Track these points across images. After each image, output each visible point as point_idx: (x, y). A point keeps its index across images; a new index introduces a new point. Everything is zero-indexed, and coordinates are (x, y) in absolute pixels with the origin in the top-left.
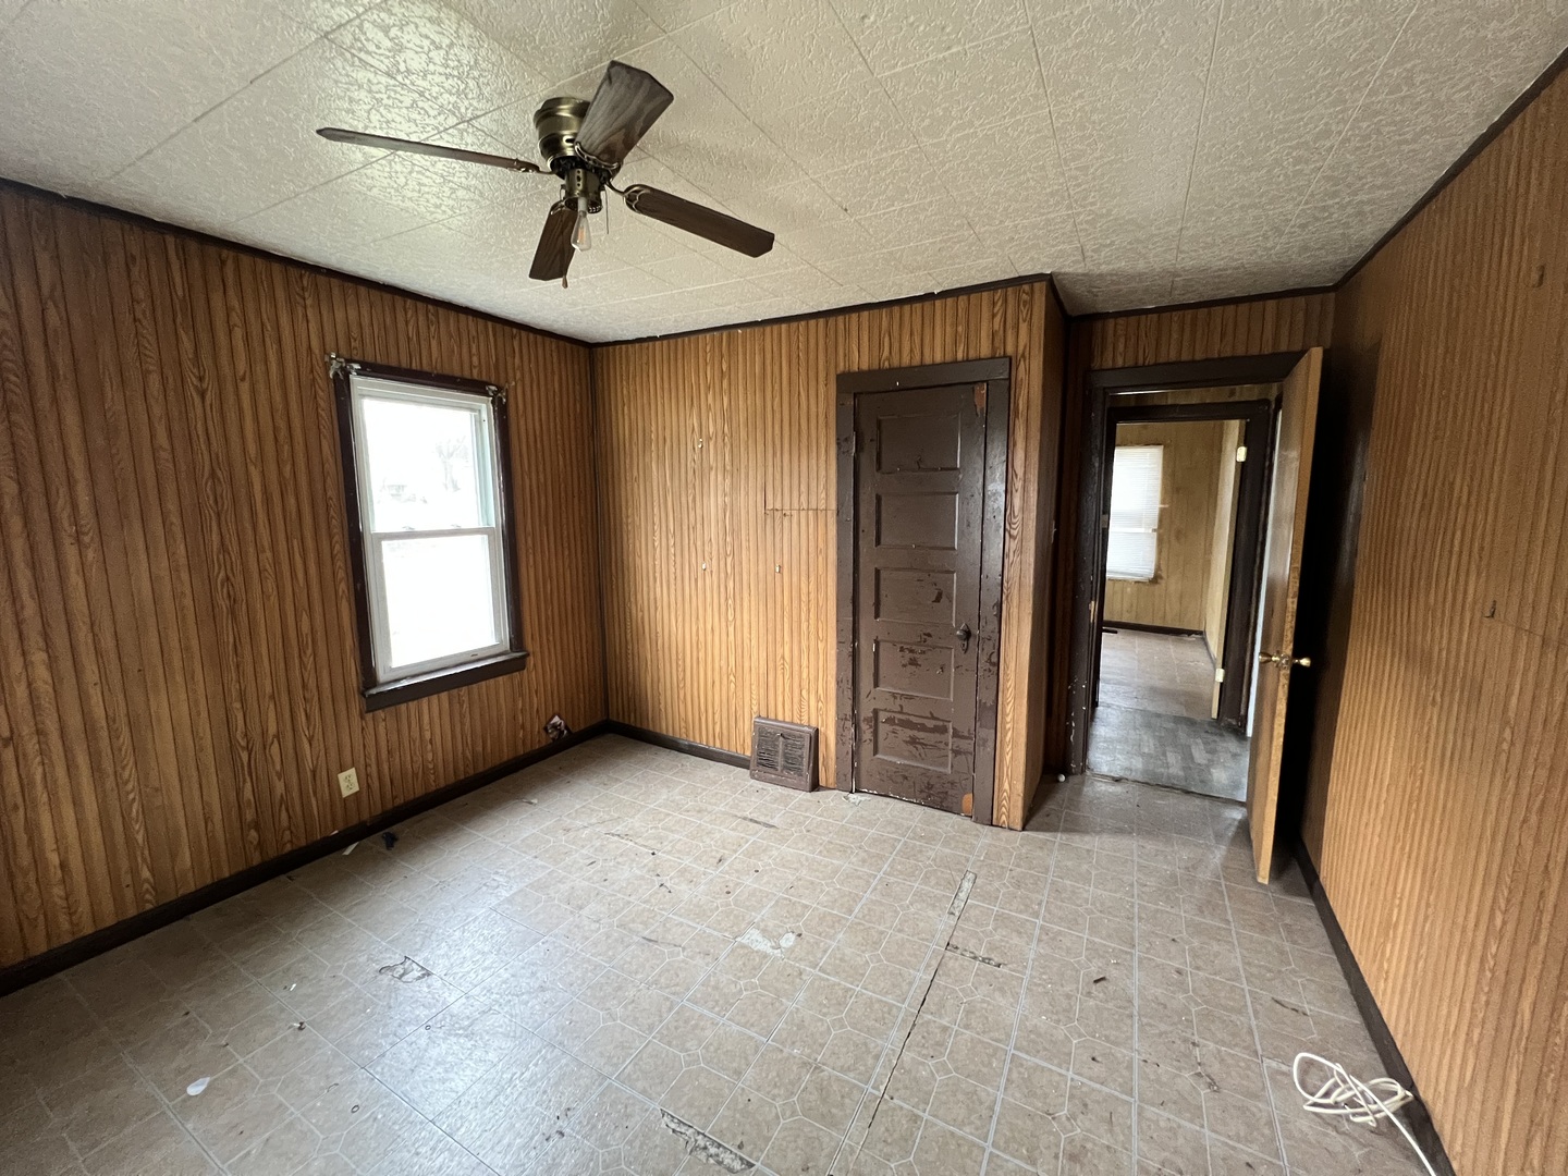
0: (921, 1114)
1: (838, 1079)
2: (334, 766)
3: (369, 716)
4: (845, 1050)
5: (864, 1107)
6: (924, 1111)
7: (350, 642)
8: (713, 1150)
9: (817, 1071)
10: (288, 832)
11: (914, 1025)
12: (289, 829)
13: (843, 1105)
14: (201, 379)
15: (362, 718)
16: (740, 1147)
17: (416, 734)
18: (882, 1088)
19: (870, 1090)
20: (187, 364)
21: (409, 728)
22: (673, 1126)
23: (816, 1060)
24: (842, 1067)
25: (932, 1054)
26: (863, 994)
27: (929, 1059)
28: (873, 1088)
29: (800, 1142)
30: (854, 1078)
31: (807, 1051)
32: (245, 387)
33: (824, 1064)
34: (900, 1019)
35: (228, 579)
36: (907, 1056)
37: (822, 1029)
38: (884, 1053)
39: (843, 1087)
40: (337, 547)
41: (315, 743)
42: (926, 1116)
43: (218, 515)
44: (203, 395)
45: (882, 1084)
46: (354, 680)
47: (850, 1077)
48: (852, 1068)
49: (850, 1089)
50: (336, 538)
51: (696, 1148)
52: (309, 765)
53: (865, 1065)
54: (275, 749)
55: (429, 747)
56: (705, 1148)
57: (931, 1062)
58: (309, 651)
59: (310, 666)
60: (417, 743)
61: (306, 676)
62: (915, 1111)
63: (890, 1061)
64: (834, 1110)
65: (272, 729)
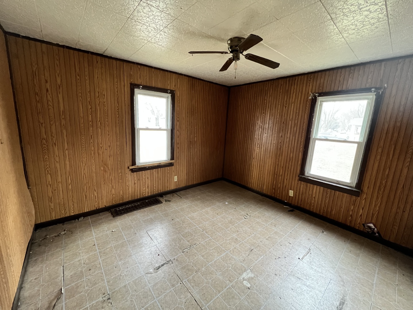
0: (173, 288)
1: (191, 274)
2: (289, 188)
3: (300, 182)
4: (199, 280)
5: (182, 276)
6: (173, 290)
7: (300, 162)
8: (189, 248)
9: (196, 271)
10: (278, 195)
11: (198, 304)
12: (279, 194)
13: (185, 272)
14: (286, 104)
15: (298, 181)
16: (187, 252)
17: (311, 193)
18: (184, 283)
19: (185, 280)
20: (285, 102)
21: (309, 191)
22: (197, 244)
23: (199, 272)
24: (194, 277)
25: (186, 303)
26: (216, 296)
27: (185, 301)
28: (185, 281)
29: (182, 261)
30: (190, 278)
31: (202, 271)
32: (293, 105)
33: (197, 273)
34: (202, 301)
35: (281, 142)
36: (189, 295)
37: (207, 278)
38: (193, 289)
39: (189, 274)
40: (302, 140)
41: (287, 180)
42: (172, 289)
43: (282, 130)
44: (286, 107)
45: (185, 284)
46: (298, 171)
47: (191, 277)
48: (193, 279)
49: (188, 276)
50: (303, 137)
51: (191, 246)
52: (285, 184)
53: (192, 282)
54: (280, 177)
55: (313, 199)
56: (190, 247)
57: (184, 301)
58: (291, 161)
59: (290, 164)
60: (311, 196)
61: (289, 166)
62: (174, 287)
63: (190, 290)
64: (185, 270)
65: (281, 173)
